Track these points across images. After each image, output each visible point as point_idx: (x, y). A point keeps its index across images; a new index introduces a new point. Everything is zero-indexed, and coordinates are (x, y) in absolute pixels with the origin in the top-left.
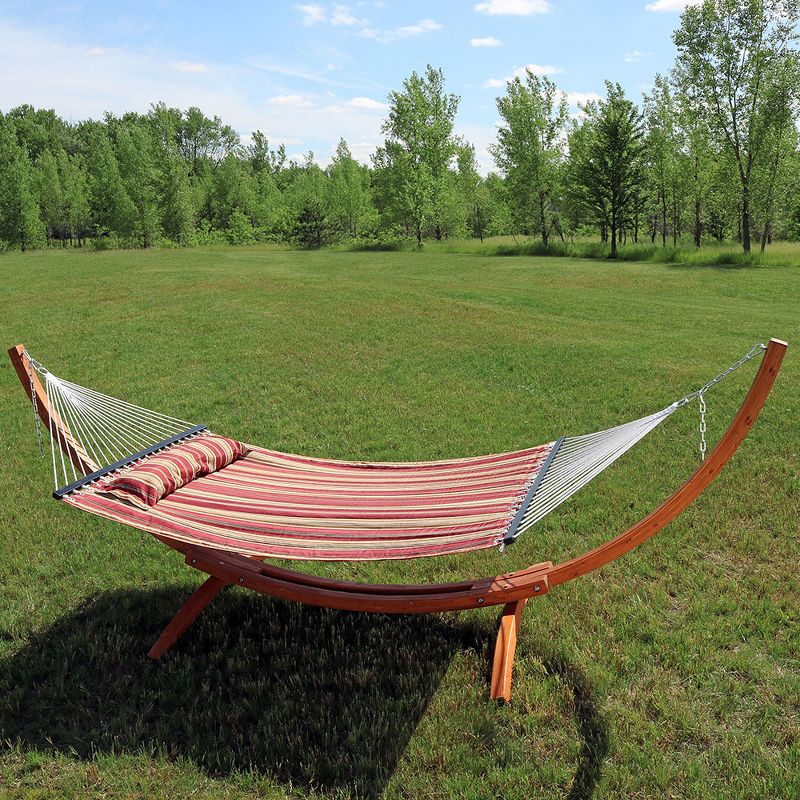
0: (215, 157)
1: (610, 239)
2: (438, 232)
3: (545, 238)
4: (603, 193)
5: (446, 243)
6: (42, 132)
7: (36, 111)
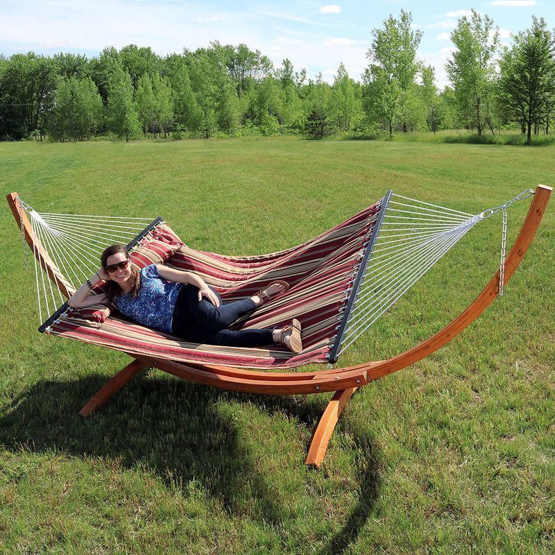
0: (257, 78)
1: (527, 132)
2: (405, 127)
3: (480, 131)
4: (522, 98)
5: (410, 134)
6: (144, 62)
7: (138, 48)
